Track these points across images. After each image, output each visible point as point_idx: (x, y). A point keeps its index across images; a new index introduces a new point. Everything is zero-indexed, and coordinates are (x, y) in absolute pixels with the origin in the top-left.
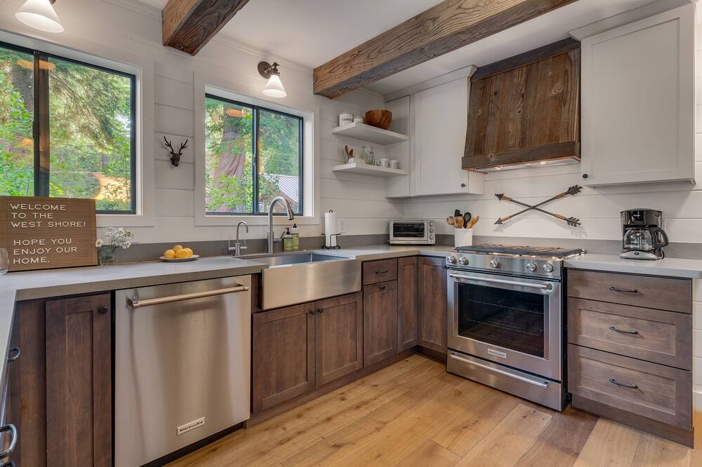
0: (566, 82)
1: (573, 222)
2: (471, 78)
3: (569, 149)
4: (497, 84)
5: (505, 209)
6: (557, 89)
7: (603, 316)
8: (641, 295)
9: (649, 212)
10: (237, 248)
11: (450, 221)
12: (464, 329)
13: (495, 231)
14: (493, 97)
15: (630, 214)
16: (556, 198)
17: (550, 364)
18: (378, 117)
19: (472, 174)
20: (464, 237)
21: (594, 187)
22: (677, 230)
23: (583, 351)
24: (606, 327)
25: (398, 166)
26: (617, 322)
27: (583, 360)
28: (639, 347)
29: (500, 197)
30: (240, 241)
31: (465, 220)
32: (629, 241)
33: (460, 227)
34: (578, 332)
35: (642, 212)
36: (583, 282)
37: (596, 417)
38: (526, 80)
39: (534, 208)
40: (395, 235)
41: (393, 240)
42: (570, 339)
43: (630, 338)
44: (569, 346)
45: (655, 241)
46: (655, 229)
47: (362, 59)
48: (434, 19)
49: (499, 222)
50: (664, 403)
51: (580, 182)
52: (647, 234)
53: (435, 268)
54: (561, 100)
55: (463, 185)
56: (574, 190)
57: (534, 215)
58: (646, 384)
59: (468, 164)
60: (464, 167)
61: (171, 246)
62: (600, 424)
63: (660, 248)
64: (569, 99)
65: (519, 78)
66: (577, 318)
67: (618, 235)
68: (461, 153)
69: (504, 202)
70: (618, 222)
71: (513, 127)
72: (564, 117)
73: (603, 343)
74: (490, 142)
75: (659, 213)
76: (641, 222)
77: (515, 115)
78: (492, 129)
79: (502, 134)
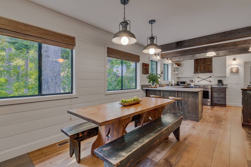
0: (210, 62)
1: (210, 81)
3: (211, 72)
4: (199, 61)
5: (199, 80)
6: (209, 63)
8: (221, 90)
9: (221, 80)
10: (167, 85)
11: (190, 81)
14: (199, 63)
15: (219, 80)
16: (208, 78)
17: (209, 100)
20: (192, 84)
21: (214, 77)
22: (224, 83)
23: (214, 98)
24: (216, 94)
25: (180, 72)
26: (218, 93)
27: (214, 99)
28: (220, 96)
29: (198, 78)
31: (192, 81)
32: (219, 84)
36: (214, 89)
37: (215, 106)
38: (204, 61)
39: (204, 79)
40: (181, 84)
41: (180, 85)
44: (212, 97)
45: (222, 84)
46: (222, 82)
48: (196, 56)
49: (198, 81)
50: (223, 102)
51: (212, 76)
52: (221, 83)
54: (210, 65)
55: (193, 76)
56: (210, 77)
57: (204, 81)
58: (221, 100)
59: (195, 73)
60: (194, 73)
63: (222, 85)
66: (213, 94)
67: (217, 83)
68: (193, 71)
69: (199, 78)
70: (217, 82)
71: (202, 68)
72: (210, 67)
73: (216, 96)
74: (199, 70)
75: (222, 80)
76: (220, 81)
77: (203, 66)
78: (199, 68)
79: (201, 69)
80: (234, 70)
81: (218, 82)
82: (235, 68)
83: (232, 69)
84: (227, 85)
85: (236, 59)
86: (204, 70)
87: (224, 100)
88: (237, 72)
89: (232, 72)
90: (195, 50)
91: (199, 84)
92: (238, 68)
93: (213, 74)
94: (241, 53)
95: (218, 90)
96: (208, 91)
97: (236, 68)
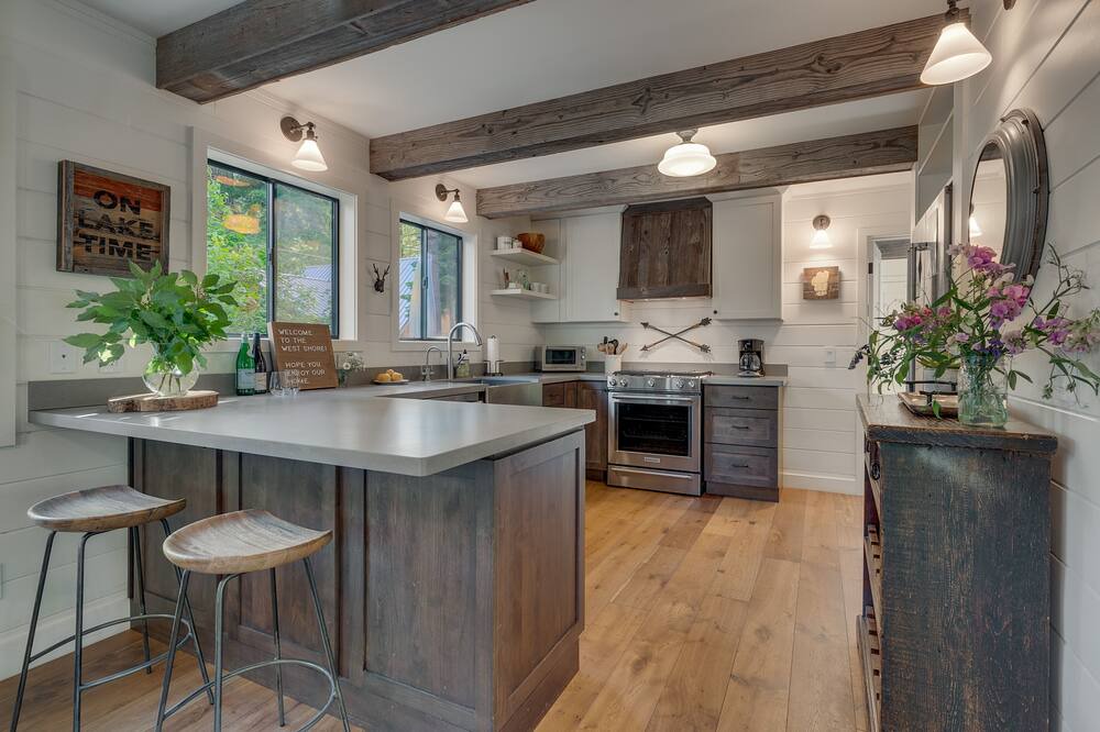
0: (701, 235)
1: (705, 349)
2: (623, 214)
3: (705, 290)
4: (646, 224)
5: (649, 337)
6: (694, 239)
7: (728, 419)
8: (751, 400)
9: (756, 341)
10: (427, 372)
11: (601, 348)
12: (624, 444)
13: (641, 357)
14: (644, 236)
15: (744, 342)
16: (692, 328)
17: (692, 461)
18: (533, 239)
19: (623, 303)
20: (614, 363)
21: (721, 320)
22: (771, 358)
23: (714, 447)
24: (729, 426)
25: (547, 291)
26: (736, 422)
27: (714, 454)
28: (750, 437)
29: (645, 325)
30: (430, 367)
31: (613, 346)
32: (744, 364)
33: (610, 354)
34: (711, 432)
35: (751, 341)
36: (715, 394)
37: (722, 496)
38: (671, 226)
39: (674, 336)
40: (548, 362)
41: (545, 367)
42: (706, 440)
43: (743, 432)
44: (706, 445)
45: (759, 364)
46: (760, 355)
47: (540, 195)
49: (645, 348)
50: (763, 474)
51: (711, 315)
52: (755, 357)
53: (594, 392)
54: (698, 248)
55: (616, 314)
56: (706, 322)
57: (674, 343)
58: (752, 463)
59: (621, 296)
61: (384, 370)
62: (725, 499)
63: (762, 369)
64: (703, 249)
65: (665, 221)
66: (711, 423)
67: (736, 360)
68: (616, 284)
69: (648, 330)
70: (736, 350)
71: (661, 266)
72: (701, 262)
73: (727, 439)
74: (642, 276)
75: (762, 342)
76: (750, 349)
77: (663, 255)
78: (643, 264)
79: (653, 271)
80: (820, 284)
81: (742, 353)
82: (822, 269)
83: (809, 273)
84: (782, 370)
85: (828, 220)
86: (669, 281)
87: (768, 461)
88: (834, 293)
89: (808, 293)
90: (575, 109)
91: (646, 361)
92: (840, 274)
93: (715, 303)
94: (855, 165)
95: (735, 398)
96: (687, 408)
97: (827, 273)
